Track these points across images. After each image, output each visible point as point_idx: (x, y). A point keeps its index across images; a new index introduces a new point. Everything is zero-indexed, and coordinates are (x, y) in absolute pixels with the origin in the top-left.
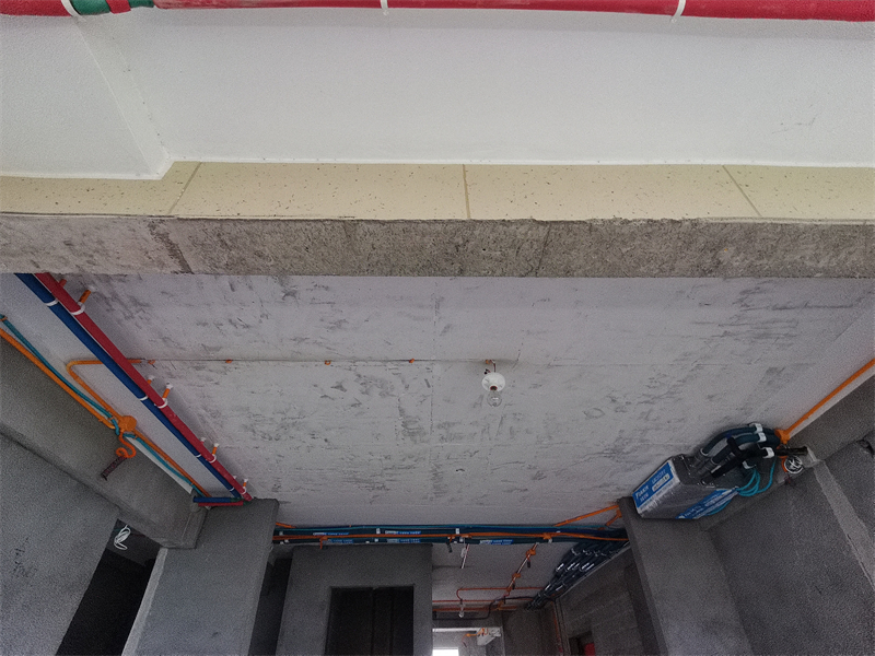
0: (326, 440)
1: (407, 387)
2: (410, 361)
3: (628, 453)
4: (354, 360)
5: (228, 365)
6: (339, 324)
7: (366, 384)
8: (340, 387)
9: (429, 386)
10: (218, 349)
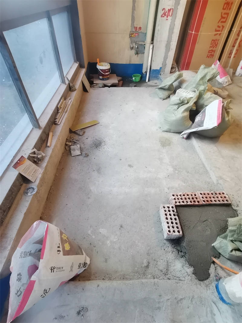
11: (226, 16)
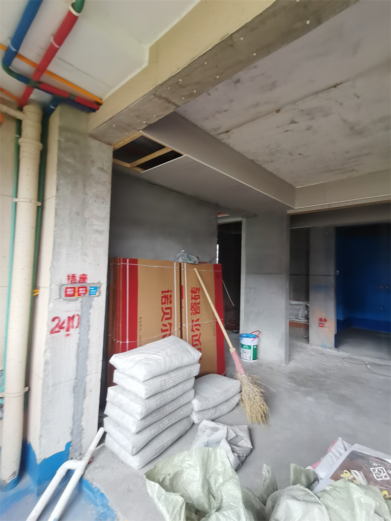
0: (300, 154)
1: (341, 104)
2: (335, 86)
4: (295, 102)
5: (229, 133)
6: (274, 85)
7: (310, 114)
8: (293, 122)
9: (358, 97)
10: (219, 128)
11: (168, 311)
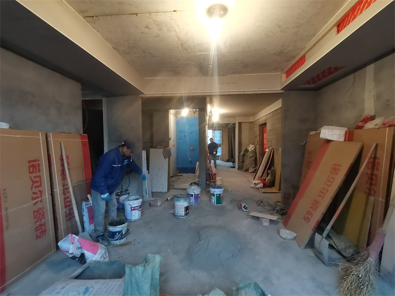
0: (150, 54)
3: (287, 53)
5: (95, 19)
7: (159, 25)
8: (148, 28)
9: (188, 25)
11: (38, 179)
